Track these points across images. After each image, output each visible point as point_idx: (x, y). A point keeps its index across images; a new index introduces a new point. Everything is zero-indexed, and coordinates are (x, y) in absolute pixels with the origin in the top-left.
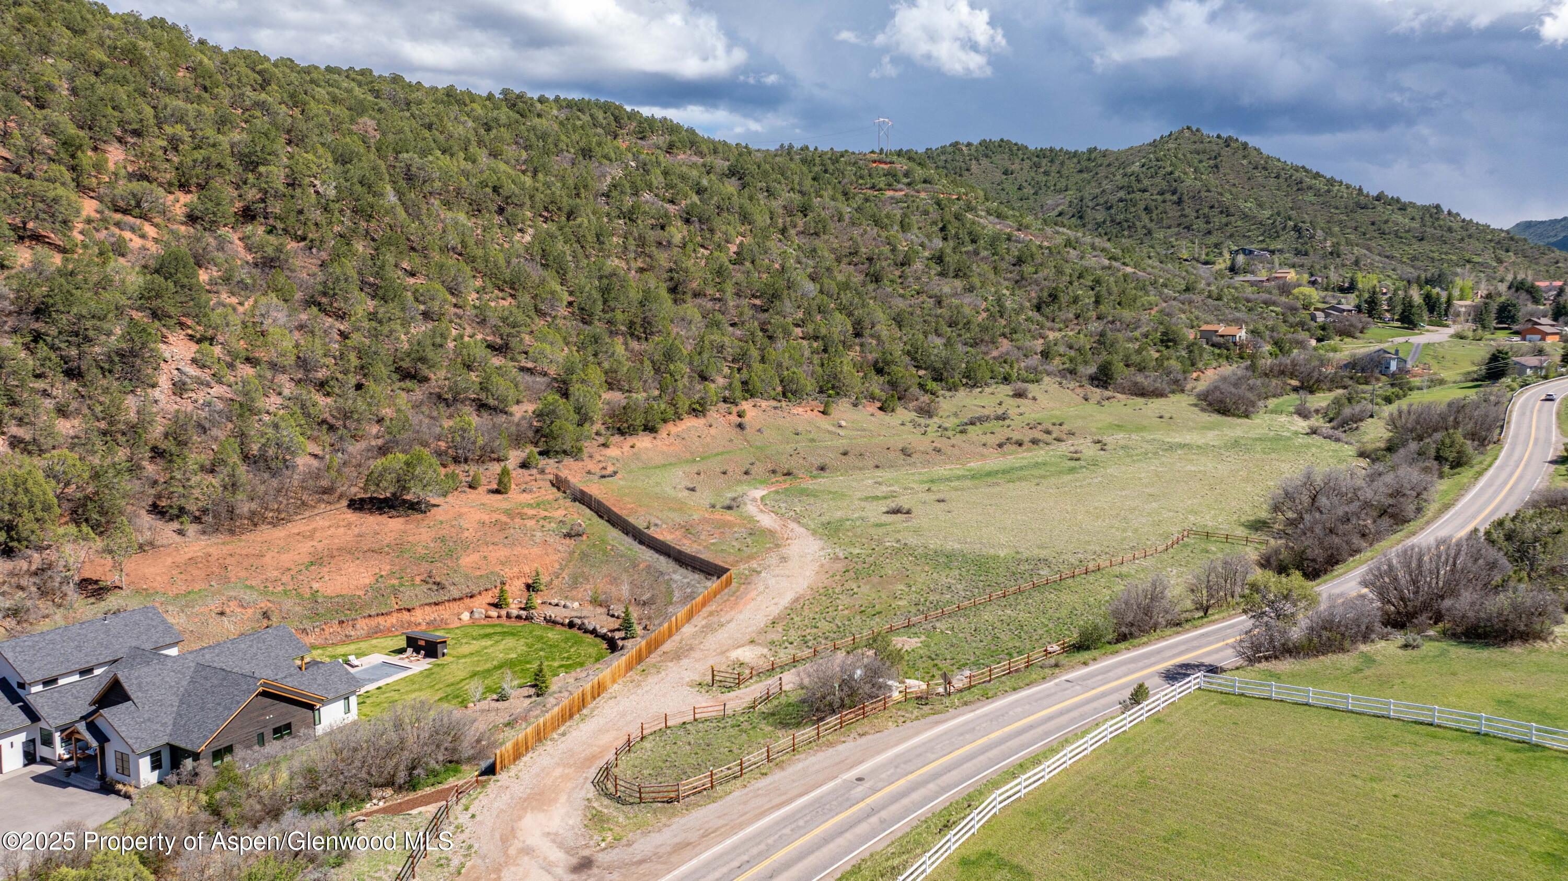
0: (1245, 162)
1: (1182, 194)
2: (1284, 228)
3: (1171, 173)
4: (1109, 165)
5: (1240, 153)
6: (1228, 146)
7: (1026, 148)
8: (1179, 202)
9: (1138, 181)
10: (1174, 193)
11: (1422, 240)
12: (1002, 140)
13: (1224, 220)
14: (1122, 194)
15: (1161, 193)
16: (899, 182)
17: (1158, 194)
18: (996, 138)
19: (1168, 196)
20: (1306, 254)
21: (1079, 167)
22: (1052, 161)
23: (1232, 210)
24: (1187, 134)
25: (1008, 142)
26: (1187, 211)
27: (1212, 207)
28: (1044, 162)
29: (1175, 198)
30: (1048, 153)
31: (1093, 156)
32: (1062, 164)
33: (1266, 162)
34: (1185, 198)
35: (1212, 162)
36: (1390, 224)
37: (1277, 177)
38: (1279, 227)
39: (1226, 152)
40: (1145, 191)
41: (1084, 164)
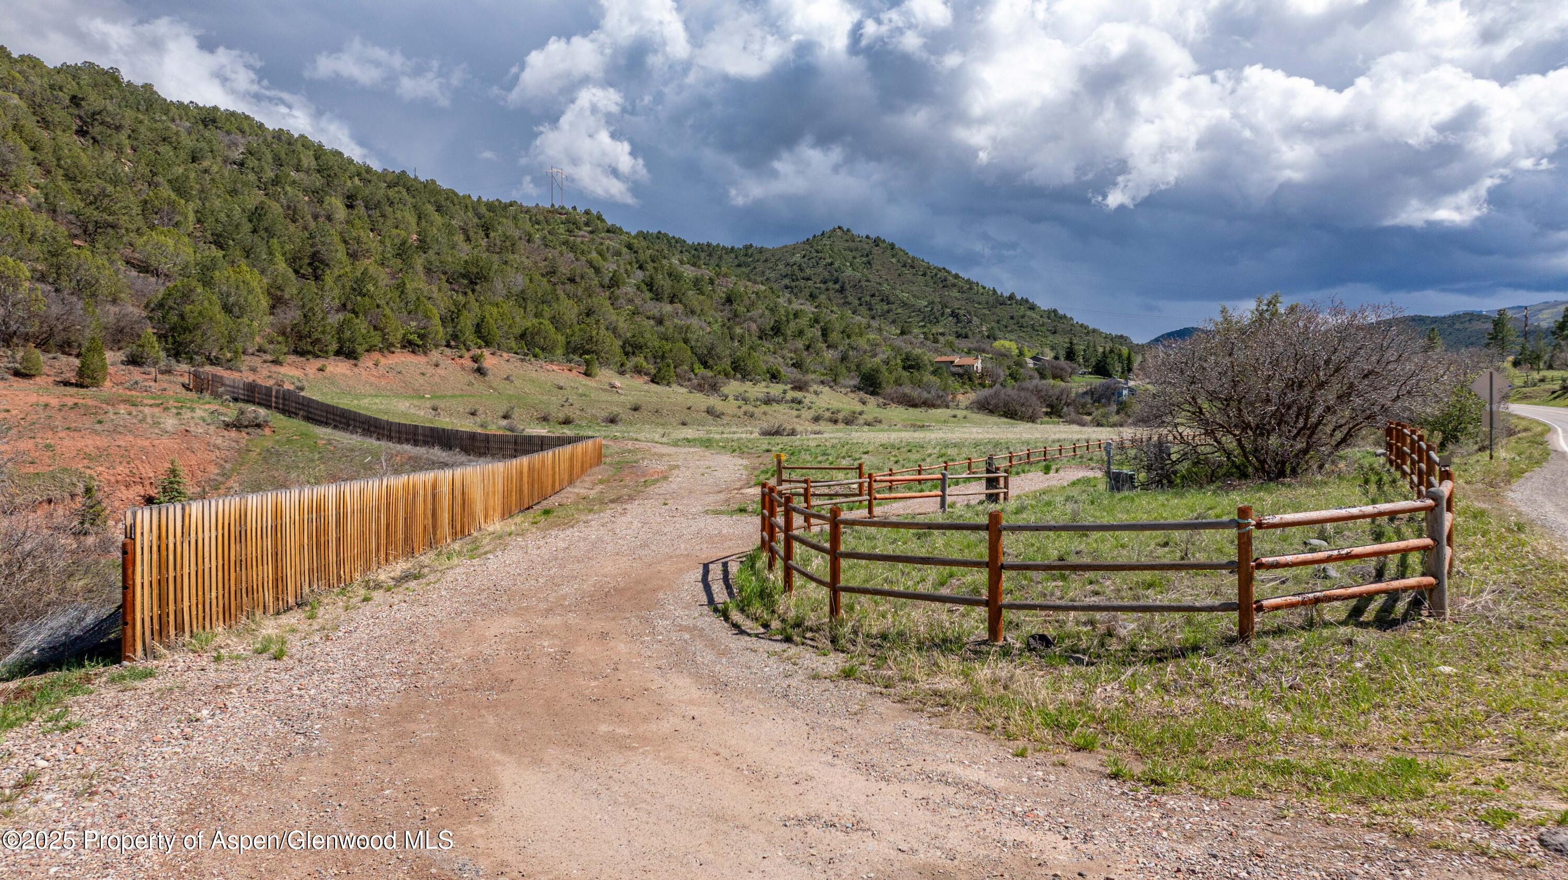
0: (894, 260)
1: (844, 283)
2: (943, 314)
3: (832, 264)
4: (766, 261)
5: (889, 252)
6: (877, 246)
7: (685, 242)
8: (842, 290)
9: (801, 270)
10: (836, 282)
11: (1055, 333)
12: (659, 232)
13: (886, 307)
14: (786, 281)
15: (825, 282)
16: (580, 229)
17: (821, 282)
18: (654, 230)
19: (830, 285)
20: (966, 337)
21: (736, 262)
22: (710, 255)
23: (892, 299)
24: (839, 233)
25: (666, 235)
26: (850, 299)
27: (873, 296)
28: (703, 255)
29: (837, 286)
30: (706, 248)
31: (750, 252)
32: (720, 258)
33: (913, 262)
34: (847, 286)
35: (864, 259)
36: (1026, 319)
37: (924, 275)
38: (938, 314)
39: (875, 250)
40: (808, 279)
41: (742, 259)
